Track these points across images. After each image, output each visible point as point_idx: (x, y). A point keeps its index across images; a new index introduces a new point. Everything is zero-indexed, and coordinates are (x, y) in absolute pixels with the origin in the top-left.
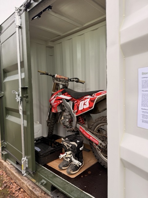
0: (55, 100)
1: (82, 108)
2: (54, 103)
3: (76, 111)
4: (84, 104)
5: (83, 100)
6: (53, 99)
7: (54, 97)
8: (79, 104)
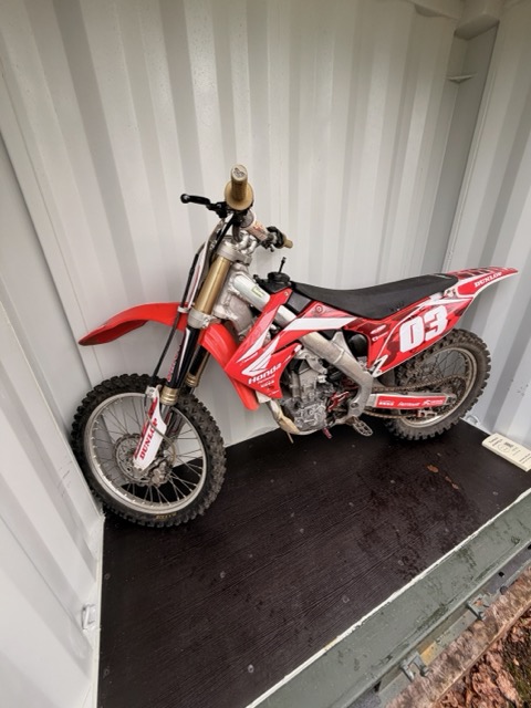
0: (276, 351)
3: (385, 359)
4: (427, 329)
5: (413, 317)
6: (260, 352)
7: (265, 346)
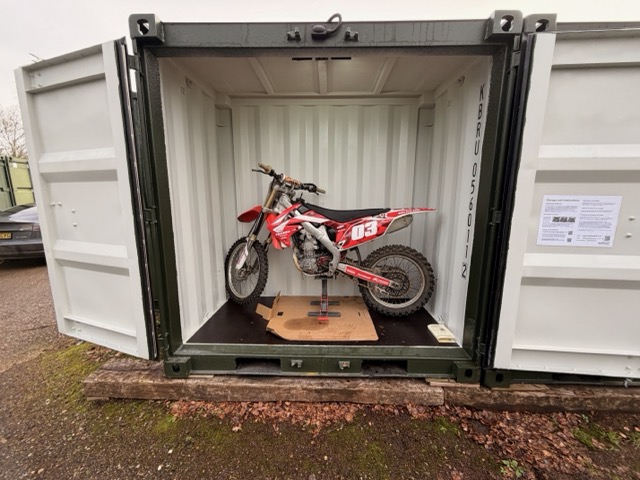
0: (288, 225)
1: (361, 236)
2: (284, 230)
3: (344, 242)
4: (366, 229)
5: (359, 224)
6: (281, 223)
7: (283, 221)
8: (351, 230)
